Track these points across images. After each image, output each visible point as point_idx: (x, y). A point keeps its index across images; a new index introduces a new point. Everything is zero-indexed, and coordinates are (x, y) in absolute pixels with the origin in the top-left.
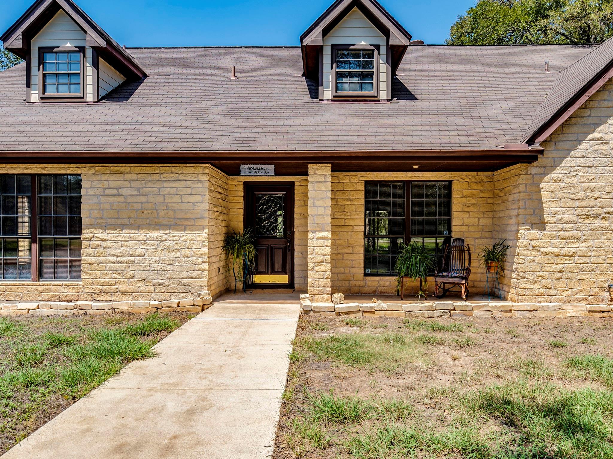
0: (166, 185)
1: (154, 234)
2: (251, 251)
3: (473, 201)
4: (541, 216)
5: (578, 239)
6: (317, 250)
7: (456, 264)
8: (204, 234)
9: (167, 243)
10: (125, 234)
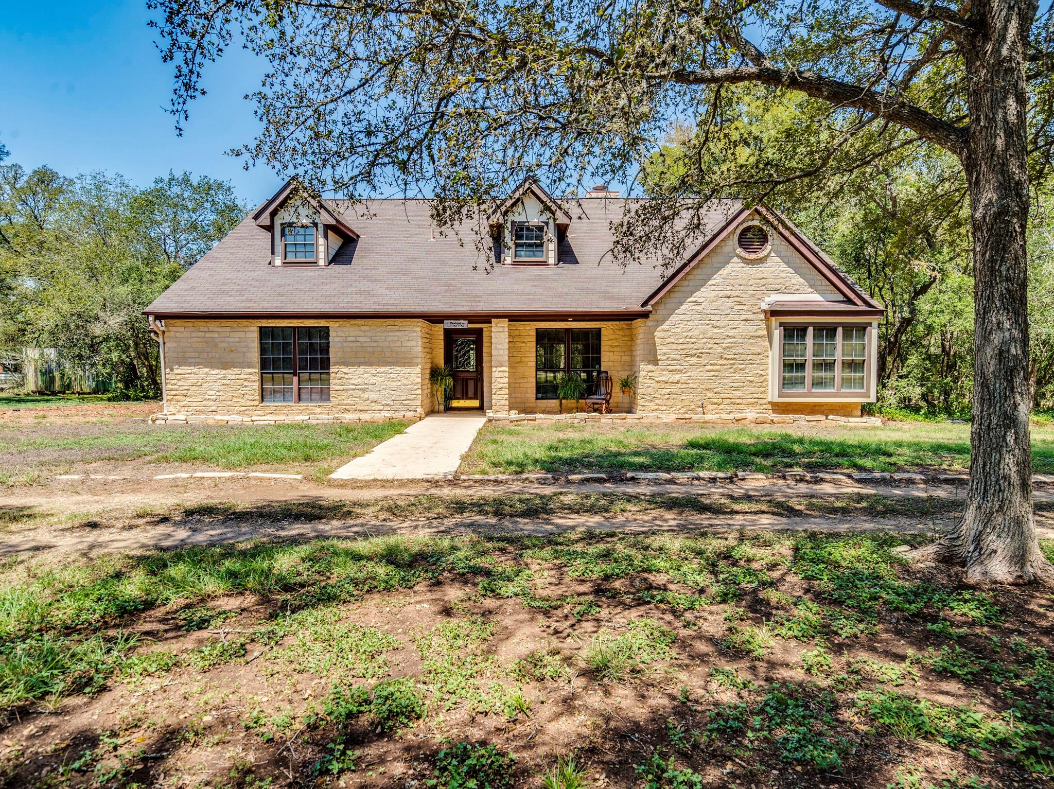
0: (390, 334)
1: (382, 369)
2: (450, 381)
3: (617, 344)
4: (655, 355)
5: (681, 371)
6: (499, 380)
7: (603, 390)
8: (418, 369)
9: (392, 375)
10: (361, 369)
